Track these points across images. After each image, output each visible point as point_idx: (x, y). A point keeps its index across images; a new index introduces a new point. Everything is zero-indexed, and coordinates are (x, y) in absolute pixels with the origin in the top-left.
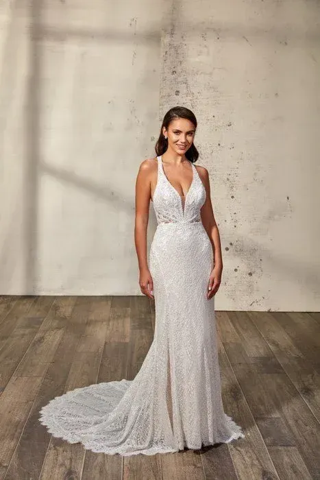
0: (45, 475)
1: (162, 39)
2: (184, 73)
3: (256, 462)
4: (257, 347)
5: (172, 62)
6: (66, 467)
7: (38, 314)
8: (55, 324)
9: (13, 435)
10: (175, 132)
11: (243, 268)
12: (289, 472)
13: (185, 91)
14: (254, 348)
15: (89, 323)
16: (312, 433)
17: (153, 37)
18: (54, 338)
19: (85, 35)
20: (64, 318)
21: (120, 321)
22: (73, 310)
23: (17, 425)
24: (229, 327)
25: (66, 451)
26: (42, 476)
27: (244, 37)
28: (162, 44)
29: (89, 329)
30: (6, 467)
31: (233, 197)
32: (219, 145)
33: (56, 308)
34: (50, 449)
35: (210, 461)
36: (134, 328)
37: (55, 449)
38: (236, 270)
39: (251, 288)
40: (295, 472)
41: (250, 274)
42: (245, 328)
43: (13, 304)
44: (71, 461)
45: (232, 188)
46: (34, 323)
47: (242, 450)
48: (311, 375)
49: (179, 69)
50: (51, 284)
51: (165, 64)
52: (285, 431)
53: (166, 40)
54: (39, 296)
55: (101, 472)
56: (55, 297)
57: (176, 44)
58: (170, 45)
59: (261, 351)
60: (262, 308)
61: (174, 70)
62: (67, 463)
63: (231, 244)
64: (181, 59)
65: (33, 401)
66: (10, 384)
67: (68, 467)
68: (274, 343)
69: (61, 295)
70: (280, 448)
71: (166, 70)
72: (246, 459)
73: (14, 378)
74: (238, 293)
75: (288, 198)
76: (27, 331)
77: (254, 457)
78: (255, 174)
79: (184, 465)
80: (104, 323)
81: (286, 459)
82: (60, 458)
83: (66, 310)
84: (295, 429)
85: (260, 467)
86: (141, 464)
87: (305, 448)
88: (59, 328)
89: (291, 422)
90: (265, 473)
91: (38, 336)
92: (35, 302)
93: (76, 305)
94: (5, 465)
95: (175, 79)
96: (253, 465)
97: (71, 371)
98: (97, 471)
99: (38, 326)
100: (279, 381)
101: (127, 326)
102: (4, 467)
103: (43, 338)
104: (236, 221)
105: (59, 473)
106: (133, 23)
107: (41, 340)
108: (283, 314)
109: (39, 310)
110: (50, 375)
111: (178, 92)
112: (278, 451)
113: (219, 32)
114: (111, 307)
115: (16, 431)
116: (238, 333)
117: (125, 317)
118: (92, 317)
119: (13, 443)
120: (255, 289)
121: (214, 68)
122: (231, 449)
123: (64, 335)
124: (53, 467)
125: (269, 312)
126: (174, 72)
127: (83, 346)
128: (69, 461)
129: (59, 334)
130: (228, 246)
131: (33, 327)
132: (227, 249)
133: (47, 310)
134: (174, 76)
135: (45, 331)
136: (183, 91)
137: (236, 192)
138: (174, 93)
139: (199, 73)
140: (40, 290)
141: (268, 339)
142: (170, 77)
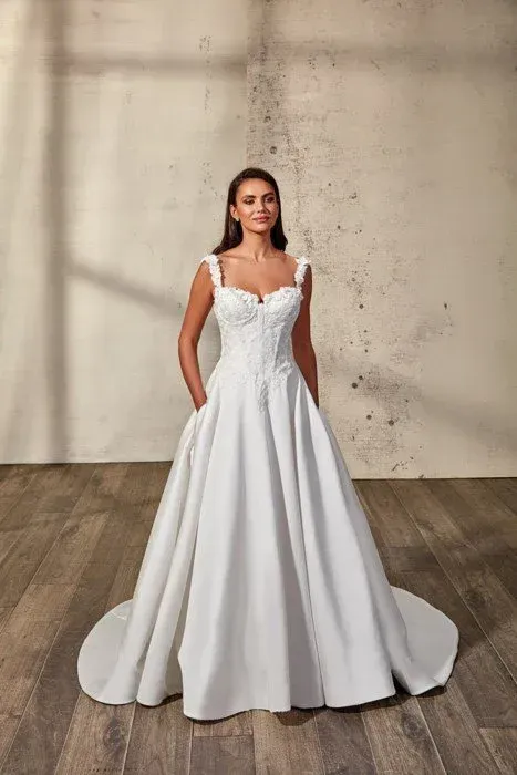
0: (76, 728)
1: (248, 68)
2: (282, 120)
5: (264, 103)
6: (108, 715)
7: (70, 490)
8: (96, 504)
9: (30, 670)
11: (381, 414)
12: (442, 715)
13: (285, 146)
16: (479, 657)
17: (235, 66)
18: (93, 527)
19: (133, 65)
20: (108, 497)
22: (124, 484)
23: (36, 655)
27: (372, 62)
28: (249, 76)
30: (19, 717)
31: (361, 306)
32: (339, 227)
33: (97, 481)
38: (369, 417)
39: (392, 446)
40: (450, 715)
41: (391, 423)
42: (385, 504)
43: (34, 476)
45: (360, 292)
46: (64, 506)
48: (480, 572)
49: (274, 113)
50: (90, 446)
51: (254, 107)
53: (255, 69)
54: (71, 464)
56: (96, 465)
57: (269, 75)
58: (260, 77)
59: (408, 538)
60: (410, 473)
61: (268, 115)
63: (361, 378)
64: (278, 98)
65: (60, 620)
66: (25, 596)
67: (111, 714)
68: (427, 525)
69: (104, 461)
71: (256, 116)
73: (32, 587)
74: (373, 452)
75: (446, 306)
76: (54, 516)
78: (395, 270)
83: (113, 484)
87: (467, 679)
88: (101, 511)
90: (405, 718)
91: (69, 524)
92: (66, 472)
93: (127, 476)
94: (18, 714)
95: (269, 129)
96: (388, 706)
98: (155, 719)
99: (67, 509)
102: (15, 717)
103: (77, 526)
104: (367, 343)
105: (98, 724)
106: (205, 44)
107: (72, 530)
109: (70, 486)
110: (86, 581)
111: (274, 148)
113: (333, 55)
115: (34, 664)
118: (153, 493)
119: (29, 683)
120: (399, 445)
121: (329, 111)
123: (109, 520)
124: (88, 717)
125: (421, 480)
126: (268, 118)
127: (137, 536)
129: (101, 520)
130: (357, 381)
131: (63, 511)
132: (355, 386)
133: (84, 485)
134: (267, 124)
135: (81, 516)
136: (282, 146)
137: (366, 299)
138: (267, 151)
139: (305, 119)
140: (73, 455)
141: (418, 521)
142: (261, 124)
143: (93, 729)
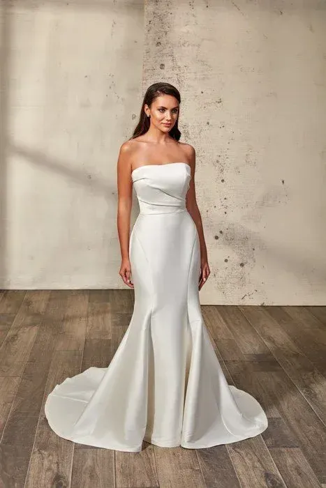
0: (31, 480)
1: (146, 6)
2: (169, 45)
3: (258, 464)
4: (251, 344)
5: (156, 33)
6: (53, 472)
7: (9, 309)
8: (29, 320)
10: (159, 110)
11: (235, 258)
12: (294, 474)
13: (171, 64)
14: (249, 345)
15: (66, 319)
16: (317, 433)
18: (29, 336)
20: (38, 314)
21: (100, 318)
22: (48, 306)
24: (220, 323)
25: (53, 455)
26: (28, 481)
27: (235, 5)
28: (146, 13)
29: (67, 325)
31: (223, 181)
32: (208, 123)
33: (29, 303)
34: (34, 453)
35: (208, 464)
36: (115, 324)
37: (40, 453)
38: (226, 261)
39: (242, 280)
40: (300, 474)
41: (242, 265)
42: (238, 323)
44: (58, 465)
45: (222, 171)
46: (6, 321)
47: (243, 452)
48: (311, 373)
49: (163, 40)
51: (149, 35)
52: (287, 432)
53: (150, 8)
54: (8, 290)
55: (91, 477)
56: (26, 291)
57: (160, 12)
58: (154, 13)
59: (257, 348)
60: (255, 301)
61: (159, 41)
62: (54, 467)
63: (221, 232)
64: (167, 29)
65: (11, 402)
67: (56, 471)
68: (270, 339)
69: (32, 288)
70: (283, 450)
71: (150, 42)
72: (247, 461)
74: (228, 285)
75: (283, 182)
77: (255, 458)
78: (247, 155)
79: (181, 469)
80: (83, 319)
81: (290, 461)
82: (46, 462)
83: (40, 305)
84: (297, 430)
85: (263, 470)
86: (134, 468)
87: (309, 449)
88: (33, 324)
89: (293, 423)
90: (267, 476)
91: (10, 333)
92: (5, 296)
93: (50, 299)
95: (160, 51)
96: (254, 467)
97: (51, 370)
98: (88, 476)
99: (9, 323)
100: (278, 380)
101: (108, 321)
103: (16, 335)
104: (226, 207)
105: (46, 478)
107: (14, 338)
108: (279, 309)
109: (9, 306)
110: (28, 375)
111: (162, 65)
112: (280, 452)
114: (89, 301)
116: (230, 329)
117: (105, 312)
118: (69, 312)
120: (247, 281)
121: (203, 40)
122: (231, 452)
123: (40, 331)
124: (39, 473)
125: (262, 306)
126: (158, 44)
127: (61, 343)
128: (56, 465)
129: (34, 331)
130: (218, 234)
131: (5, 324)
132: (217, 238)
133: (19, 306)
134: (158, 47)
135: (18, 328)
136: (168, 64)
137: (226, 175)
138: (158, 67)
139: (186, 45)
140: (9, 284)
141: (263, 335)
142: (154, 48)
143: (43, 481)
